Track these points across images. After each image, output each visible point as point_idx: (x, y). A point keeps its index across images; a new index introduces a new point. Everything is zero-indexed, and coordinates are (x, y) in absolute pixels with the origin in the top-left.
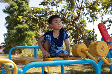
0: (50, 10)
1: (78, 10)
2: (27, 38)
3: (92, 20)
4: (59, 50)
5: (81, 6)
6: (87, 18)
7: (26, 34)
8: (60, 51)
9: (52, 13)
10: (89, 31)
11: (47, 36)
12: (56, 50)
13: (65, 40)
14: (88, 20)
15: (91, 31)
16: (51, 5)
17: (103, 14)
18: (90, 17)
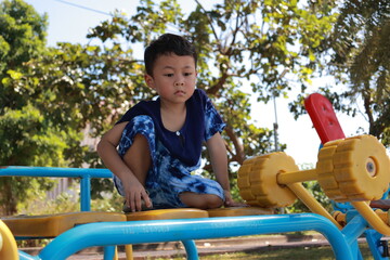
0: (124, 56)
1: (222, 56)
2: (37, 157)
3: (270, 94)
4: (187, 181)
5: (233, 44)
6: (253, 85)
7: (33, 144)
8: (191, 185)
9: (131, 68)
10: (258, 132)
11: (137, 120)
12: (175, 181)
13: (210, 137)
14: (257, 94)
15: (264, 134)
16: (128, 38)
17: (305, 74)
18: (261, 84)
